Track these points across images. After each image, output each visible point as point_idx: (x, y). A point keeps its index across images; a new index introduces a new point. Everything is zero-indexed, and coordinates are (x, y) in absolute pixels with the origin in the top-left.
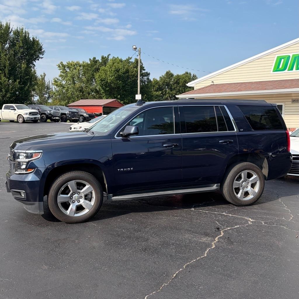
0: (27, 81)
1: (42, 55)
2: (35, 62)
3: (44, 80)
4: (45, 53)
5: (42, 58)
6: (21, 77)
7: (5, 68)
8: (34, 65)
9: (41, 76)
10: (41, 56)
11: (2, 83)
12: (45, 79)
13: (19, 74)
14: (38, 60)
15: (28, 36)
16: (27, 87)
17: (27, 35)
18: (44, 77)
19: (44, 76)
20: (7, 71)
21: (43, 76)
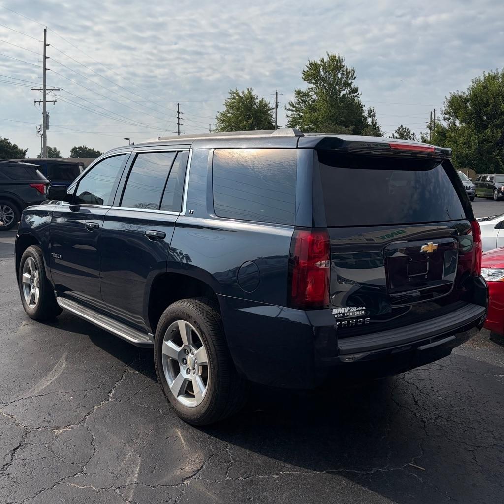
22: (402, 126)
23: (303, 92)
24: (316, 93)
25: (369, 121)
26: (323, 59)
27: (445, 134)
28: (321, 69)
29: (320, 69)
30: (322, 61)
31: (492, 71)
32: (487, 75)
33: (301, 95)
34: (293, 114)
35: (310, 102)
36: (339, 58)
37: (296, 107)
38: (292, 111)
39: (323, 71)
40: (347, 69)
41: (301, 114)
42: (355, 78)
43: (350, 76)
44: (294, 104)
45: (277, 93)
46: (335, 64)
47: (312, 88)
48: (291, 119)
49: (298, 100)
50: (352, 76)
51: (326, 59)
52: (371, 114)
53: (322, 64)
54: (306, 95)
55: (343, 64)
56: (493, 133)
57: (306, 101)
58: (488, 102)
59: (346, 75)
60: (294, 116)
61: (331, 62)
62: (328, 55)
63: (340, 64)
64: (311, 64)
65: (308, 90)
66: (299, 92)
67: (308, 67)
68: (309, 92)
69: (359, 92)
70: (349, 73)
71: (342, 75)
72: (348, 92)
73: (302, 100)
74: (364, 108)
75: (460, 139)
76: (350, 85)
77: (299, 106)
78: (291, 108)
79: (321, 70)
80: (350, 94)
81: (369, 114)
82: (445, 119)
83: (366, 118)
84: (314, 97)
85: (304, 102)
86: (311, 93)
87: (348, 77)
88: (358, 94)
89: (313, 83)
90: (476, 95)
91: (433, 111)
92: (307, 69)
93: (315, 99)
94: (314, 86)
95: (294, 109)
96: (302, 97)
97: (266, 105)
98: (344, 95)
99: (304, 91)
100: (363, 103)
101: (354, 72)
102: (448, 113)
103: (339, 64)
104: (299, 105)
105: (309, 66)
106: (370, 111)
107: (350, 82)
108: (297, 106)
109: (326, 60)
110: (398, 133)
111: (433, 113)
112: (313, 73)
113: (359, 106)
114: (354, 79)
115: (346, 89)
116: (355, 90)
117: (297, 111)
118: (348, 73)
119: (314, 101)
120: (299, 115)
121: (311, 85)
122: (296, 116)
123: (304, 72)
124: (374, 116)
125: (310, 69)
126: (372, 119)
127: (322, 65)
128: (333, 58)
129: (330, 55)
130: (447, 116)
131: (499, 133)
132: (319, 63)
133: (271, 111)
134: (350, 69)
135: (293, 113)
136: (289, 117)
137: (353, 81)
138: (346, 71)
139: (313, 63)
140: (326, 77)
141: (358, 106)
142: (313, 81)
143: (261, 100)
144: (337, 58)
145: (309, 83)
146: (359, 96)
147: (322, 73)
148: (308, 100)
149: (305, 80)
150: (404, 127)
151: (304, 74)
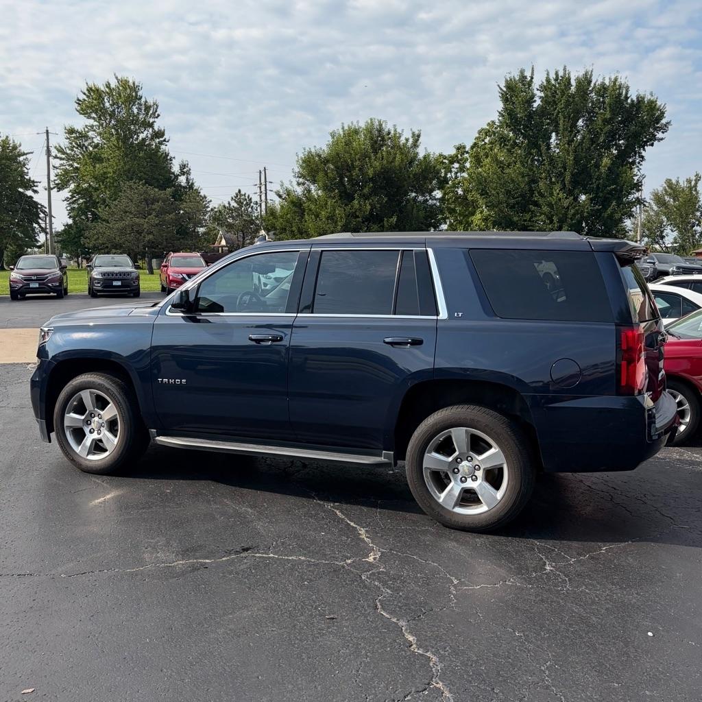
0: (610, 196)
1: (663, 132)
2: (644, 150)
3: (696, 190)
4: (670, 127)
5: (662, 139)
6: (598, 187)
7: (565, 170)
8: (643, 157)
9: (689, 181)
10: (659, 135)
11: (553, 203)
12: (698, 189)
13: (595, 182)
14: (652, 145)
15: (627, 94)
16: (609, 211)
17: (624, 93)
18: (696, 183)
19: (696, 180)
20: (568, 178)
21: (693, 183)
22: (240, 191)
23: (77, 131)
24: (100, 134)
25: (182, 180)
26: (109, 84)
27: (301, 205)
28: (106, 98)
29: (104, 99)
30: (108, 86)
31: (352, 123)
32: (346, 128)
33: (74, 135)
34: (62, 165)
35: (91, 149)
36: (134, 84)
37: (67, 154)
38: (61, 159)
39: (109, 102)
40: (146, 102)
41: (76, 165)
42: (159, 115)
43: (151, 112)
44: (64, 148)
45: (47, 131)
46: (128, 93)
47: (92, 126)
48: (58, 171)
49: (71, 143)
50: (154, 113)
51: (114, 84)
52: (184, 170)
53: (107, 90)
54: (83, 136)
55: (140, 93)
56: (360, 205)
57: (84, 145)
58: (352, 164)
59: (145, 110)
60: (64, 167)
61: (121, 88)
62: (117, 78)
63: (137, 95)
64: (90, 90)
65: (86, 129)
66: (71, 131)
67: (84, 94)
68: (88, 132)
69: (166, 136)
70: (150, 107)
71: (139, 109)
72: (149, 136)
73: (76, 143)
74: (174, 161)
75: (323, 213)
76: (151, 125)
77: (73, 153)
78: (59, 155)
79: (106, 100)
80: (152, 139)
81: (181, 170)
82: (299, 184)
83: (177, 177)
84: (97, 140)
85: (79, 146)
86: (91, 134)
87: (147, 114)
88: (165, 140)
89: (94, 118)
90: (338, 154)
91: (262, 169)
92: (85, 97)
93: (98, 144)
94: (96, 123)
95: (63, 156)
96: (76, 138)
97: (15, 148)
98: (144, 140)
99: (79, 130)
100: (171, 155)
101: (157, 106)
102: (301, 176)
103: (134, 94)
104: (72, 150)
105: (87, 92)
106: (183, 166)
107: (151, 120)
108: (69, 152)
109: (113, 86)
110: (236, 201)
111: (263, 172)
112: (93, 103)
113: (166, 158)
114: (157, 117)
115: (146, 132)
116: (160, 134)
117: (68, 160)
118: (148, 108)
119: (96, 146)
120: (72, 166)
121: (91, 122)
122: (67, 167)
123: (80, 101)
124: (188, 173)
125: (88, 97)
126: (187, 179)
127: (107, 93)
128: (124, 84)
129: (119, 78)
130: (301, 180)
131: (368, 205)
132: (102, 88)
133: (25, 157)
134: (150, 102)
135: (62, 162)
136: (57, 168)
137: (156, 120)
138: (145, 104)
139: (93, 88)
140: (114, 110)
141: (164, 158)
142: (94, 115)
143: (4, 138)
144: (131, 84)
145: (88, 118)
146: (166, 143)
147: (107, 105)
148: (86, 144)
149: (81, 114)
150: (242, 193)
151: (79, 104)
